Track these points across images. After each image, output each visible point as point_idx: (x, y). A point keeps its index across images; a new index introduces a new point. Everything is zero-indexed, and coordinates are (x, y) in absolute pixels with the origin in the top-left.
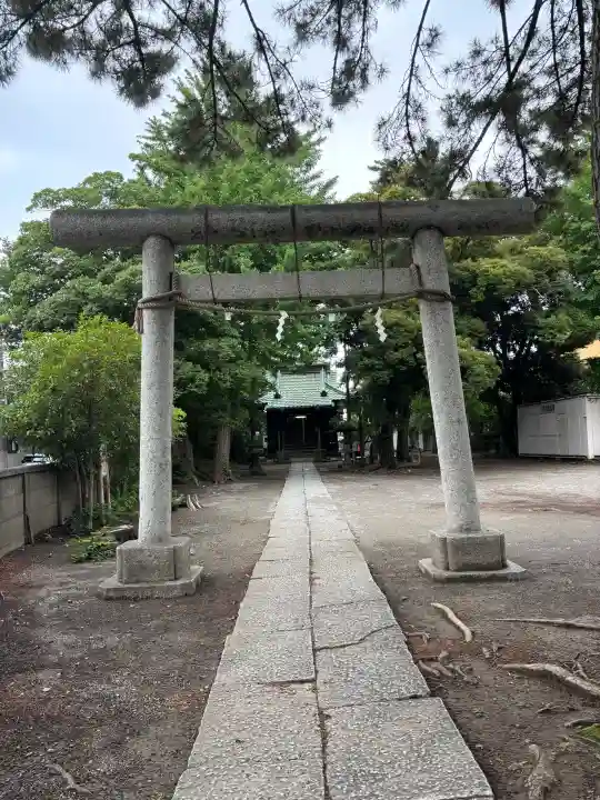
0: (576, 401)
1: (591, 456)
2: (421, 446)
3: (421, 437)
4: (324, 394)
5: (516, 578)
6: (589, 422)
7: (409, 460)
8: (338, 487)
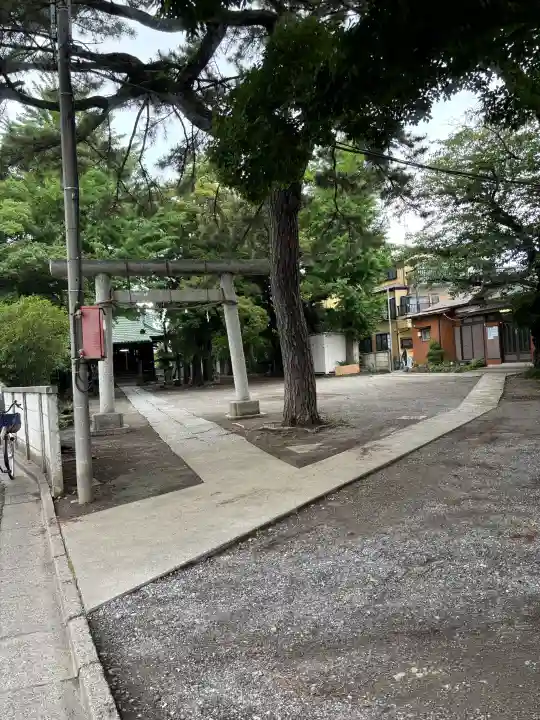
0: (318, 337)
1: (327, 372)
2: (219, 370)
3: (218, 364)
4: (143, 332)
5: (262, 417)
6: (326, 349)
7: (212, 380)
8: (167, 399)
